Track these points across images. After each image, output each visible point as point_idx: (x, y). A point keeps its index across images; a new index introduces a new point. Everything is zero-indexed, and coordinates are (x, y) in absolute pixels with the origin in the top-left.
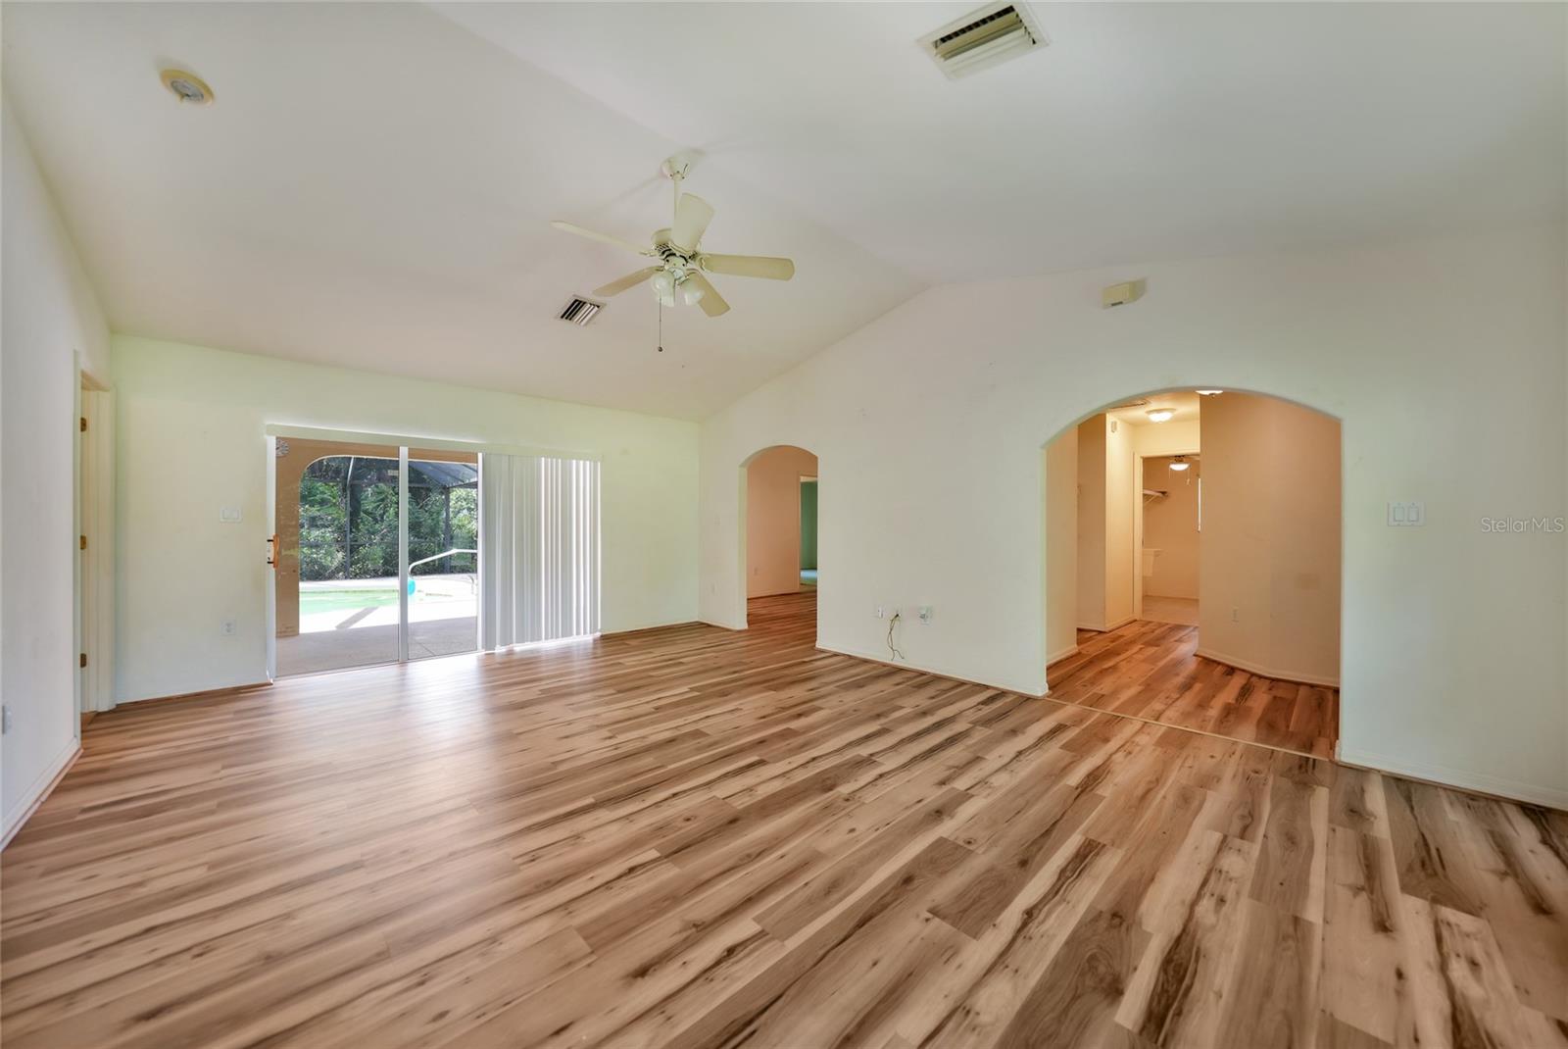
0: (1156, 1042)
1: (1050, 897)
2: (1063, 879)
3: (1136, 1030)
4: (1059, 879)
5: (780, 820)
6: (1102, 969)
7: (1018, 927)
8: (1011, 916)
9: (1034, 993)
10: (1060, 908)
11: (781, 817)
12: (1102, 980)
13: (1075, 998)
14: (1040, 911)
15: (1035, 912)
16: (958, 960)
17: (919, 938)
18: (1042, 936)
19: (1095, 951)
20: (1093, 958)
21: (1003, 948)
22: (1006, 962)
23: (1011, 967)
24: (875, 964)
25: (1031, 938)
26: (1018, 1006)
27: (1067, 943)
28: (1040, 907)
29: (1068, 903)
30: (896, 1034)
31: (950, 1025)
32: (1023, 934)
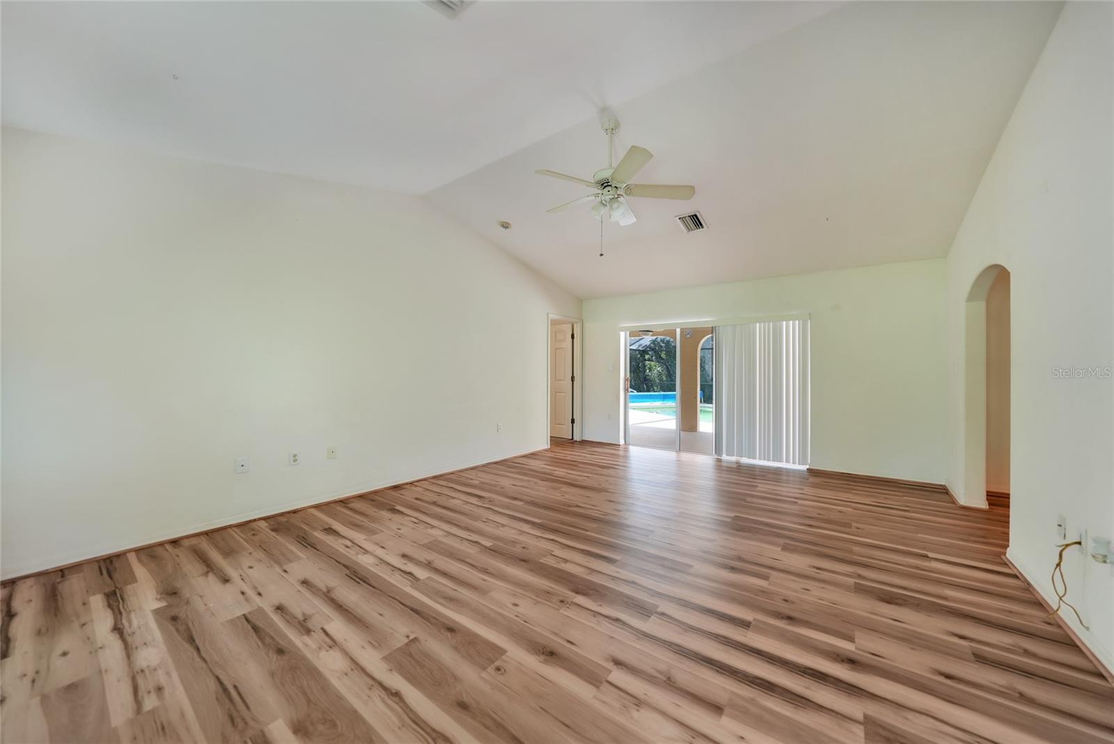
0: (250, 738)
1: (411, 715)
2: (434, 735)
3: (266, 730)
4: (434, 730)
5: (529, 576)
6: (321, 728)
7: (384, 684)
8: (396, 682)
9: (325, 679)
10: (394, 719)
11: (532, 576)
12: (312, 723)
13: (309, 701)
14: (397, 703)
15: (397, 699)
16: (368, 647)
17: (392, 631)
18: (369, 697)
19: (340, 730)
20: (334, 725)
21: (368, 671)
22: (355, 670)
23: (351, 672)
24: (381, 615)
25: (370, 689)
26: (321, 669)
27: (355, 712)
28: (401, 705)
29: (399, 728)
30: (333, 620)
31: (327, 639)
32: (376, 685)
